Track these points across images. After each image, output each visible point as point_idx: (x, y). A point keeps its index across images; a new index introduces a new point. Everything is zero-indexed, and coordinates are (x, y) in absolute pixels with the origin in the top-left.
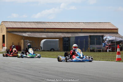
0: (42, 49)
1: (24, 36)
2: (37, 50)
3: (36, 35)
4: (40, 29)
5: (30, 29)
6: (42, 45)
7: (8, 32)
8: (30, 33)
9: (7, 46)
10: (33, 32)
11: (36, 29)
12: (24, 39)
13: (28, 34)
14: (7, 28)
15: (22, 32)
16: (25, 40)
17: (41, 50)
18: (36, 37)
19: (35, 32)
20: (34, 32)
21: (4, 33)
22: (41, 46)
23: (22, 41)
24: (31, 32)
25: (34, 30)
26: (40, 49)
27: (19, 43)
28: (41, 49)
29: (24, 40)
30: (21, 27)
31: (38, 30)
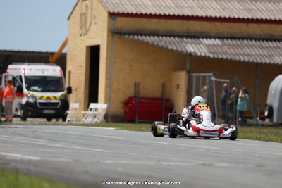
0: (275, 119)
1: (190, 54)
2: (249, 121)
3: (247, 50)
4: (263, 26)
5: (217, 24)
6: (273, 100)
7: (115, 33)
8: (218, 42)
9: (108, 100)
10: (232, 38)
11: (244, 25)
12: (188, 67)
13: (208, 46)
14: (112, 15)
15: (181, 36)
16: (194, 75)
17: (267, 121)
18: (247, 59)
19: (243, 39)
20: (235, 38)
21: (99, 36)
22: (269, 102)
23: (182, 77)
24: (221, 38)
25: (236, 28)
26: (263, 118)
27: (164, 86)
28: (270, 116)
29: (189, 72)
30: (177, 12)
31: (253, 29)
